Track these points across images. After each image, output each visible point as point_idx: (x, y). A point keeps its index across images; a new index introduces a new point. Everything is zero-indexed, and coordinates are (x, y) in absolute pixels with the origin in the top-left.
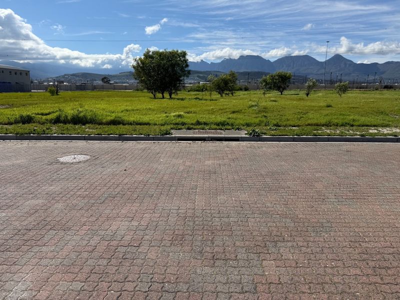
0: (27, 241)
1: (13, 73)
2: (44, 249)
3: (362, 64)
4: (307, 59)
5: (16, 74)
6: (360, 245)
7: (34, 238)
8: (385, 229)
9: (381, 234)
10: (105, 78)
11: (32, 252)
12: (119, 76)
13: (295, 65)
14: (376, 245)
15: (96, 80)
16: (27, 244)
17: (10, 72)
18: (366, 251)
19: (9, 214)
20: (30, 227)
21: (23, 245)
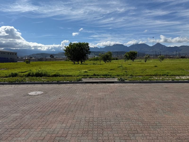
0: (11, 134)
1: (9, 54)
2: (19, 138)
3: (170, 47)
4: (144, 45)
5: (11, 54)
6: (176, 135)
7: (14, 133)
8: (188, 126)
9: (186, 129)
10: (52, 55)
11: (13, 140)
12: (58, 54)
13: (139, 48)
14: (184, 134)
15: (47, 56)
16: (11, 136)
17: (8, 53)
18: (179, 138)
19: (3, 121)
20: (13, 127)
21: (9, 137)
